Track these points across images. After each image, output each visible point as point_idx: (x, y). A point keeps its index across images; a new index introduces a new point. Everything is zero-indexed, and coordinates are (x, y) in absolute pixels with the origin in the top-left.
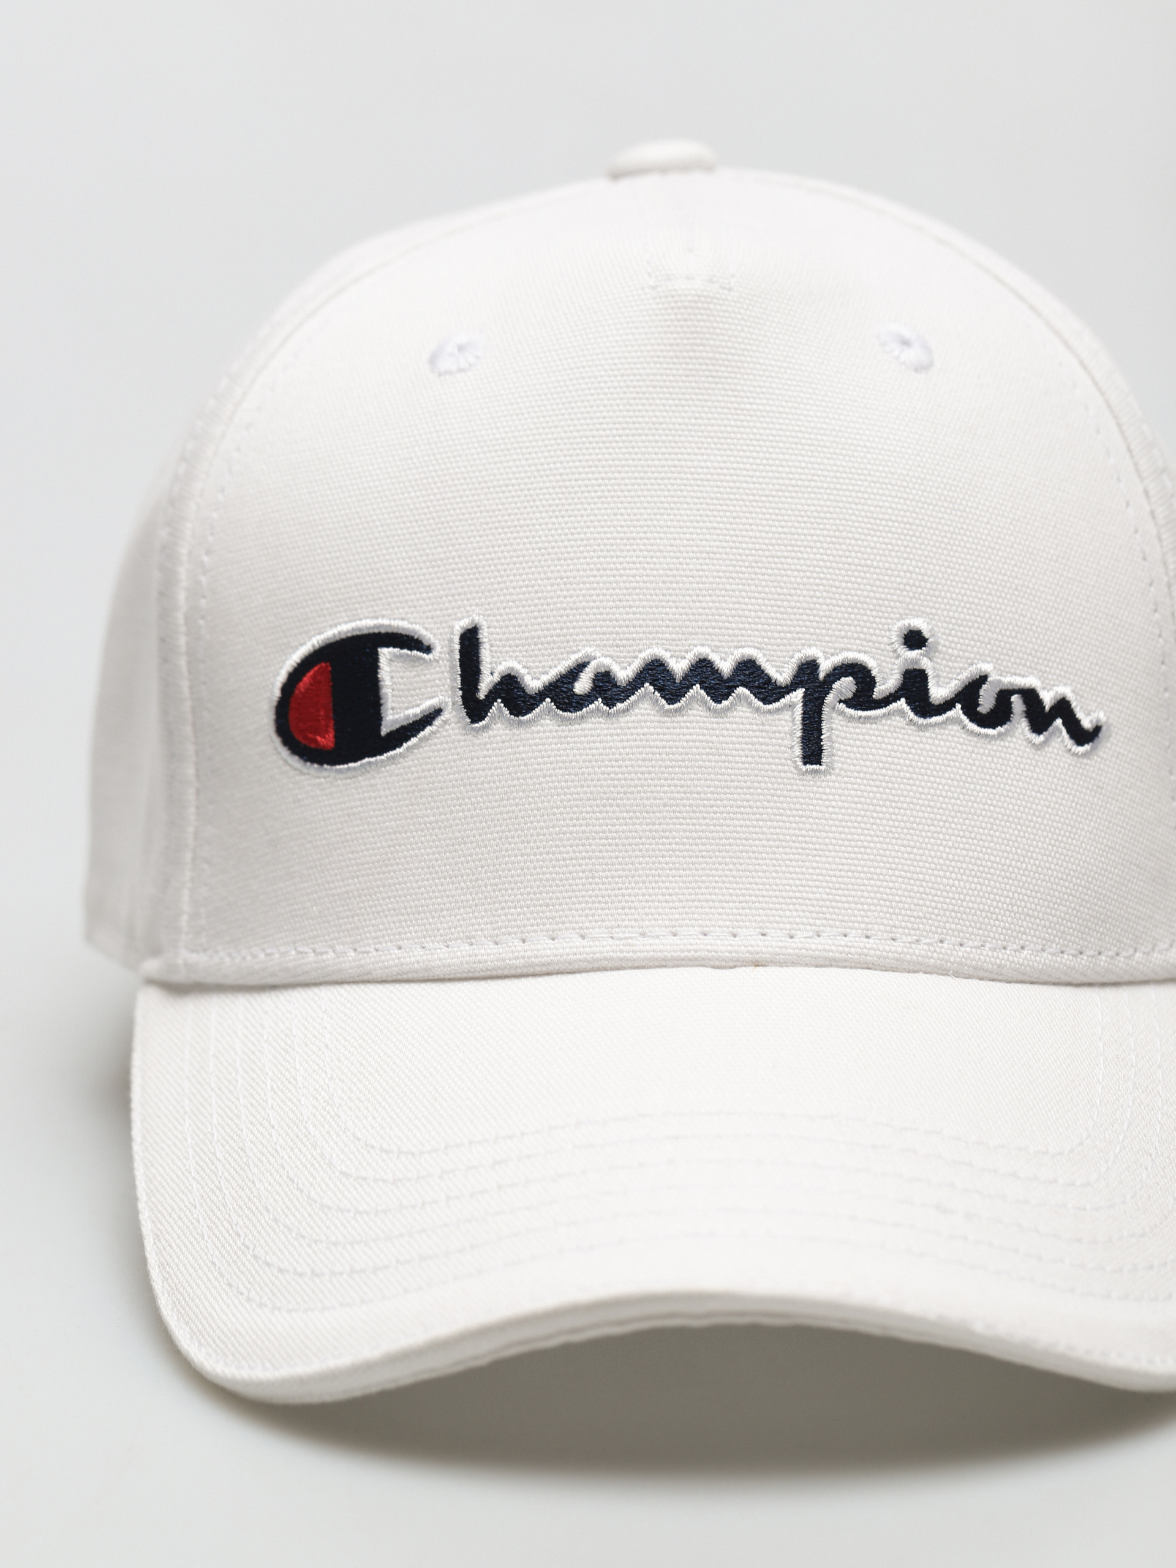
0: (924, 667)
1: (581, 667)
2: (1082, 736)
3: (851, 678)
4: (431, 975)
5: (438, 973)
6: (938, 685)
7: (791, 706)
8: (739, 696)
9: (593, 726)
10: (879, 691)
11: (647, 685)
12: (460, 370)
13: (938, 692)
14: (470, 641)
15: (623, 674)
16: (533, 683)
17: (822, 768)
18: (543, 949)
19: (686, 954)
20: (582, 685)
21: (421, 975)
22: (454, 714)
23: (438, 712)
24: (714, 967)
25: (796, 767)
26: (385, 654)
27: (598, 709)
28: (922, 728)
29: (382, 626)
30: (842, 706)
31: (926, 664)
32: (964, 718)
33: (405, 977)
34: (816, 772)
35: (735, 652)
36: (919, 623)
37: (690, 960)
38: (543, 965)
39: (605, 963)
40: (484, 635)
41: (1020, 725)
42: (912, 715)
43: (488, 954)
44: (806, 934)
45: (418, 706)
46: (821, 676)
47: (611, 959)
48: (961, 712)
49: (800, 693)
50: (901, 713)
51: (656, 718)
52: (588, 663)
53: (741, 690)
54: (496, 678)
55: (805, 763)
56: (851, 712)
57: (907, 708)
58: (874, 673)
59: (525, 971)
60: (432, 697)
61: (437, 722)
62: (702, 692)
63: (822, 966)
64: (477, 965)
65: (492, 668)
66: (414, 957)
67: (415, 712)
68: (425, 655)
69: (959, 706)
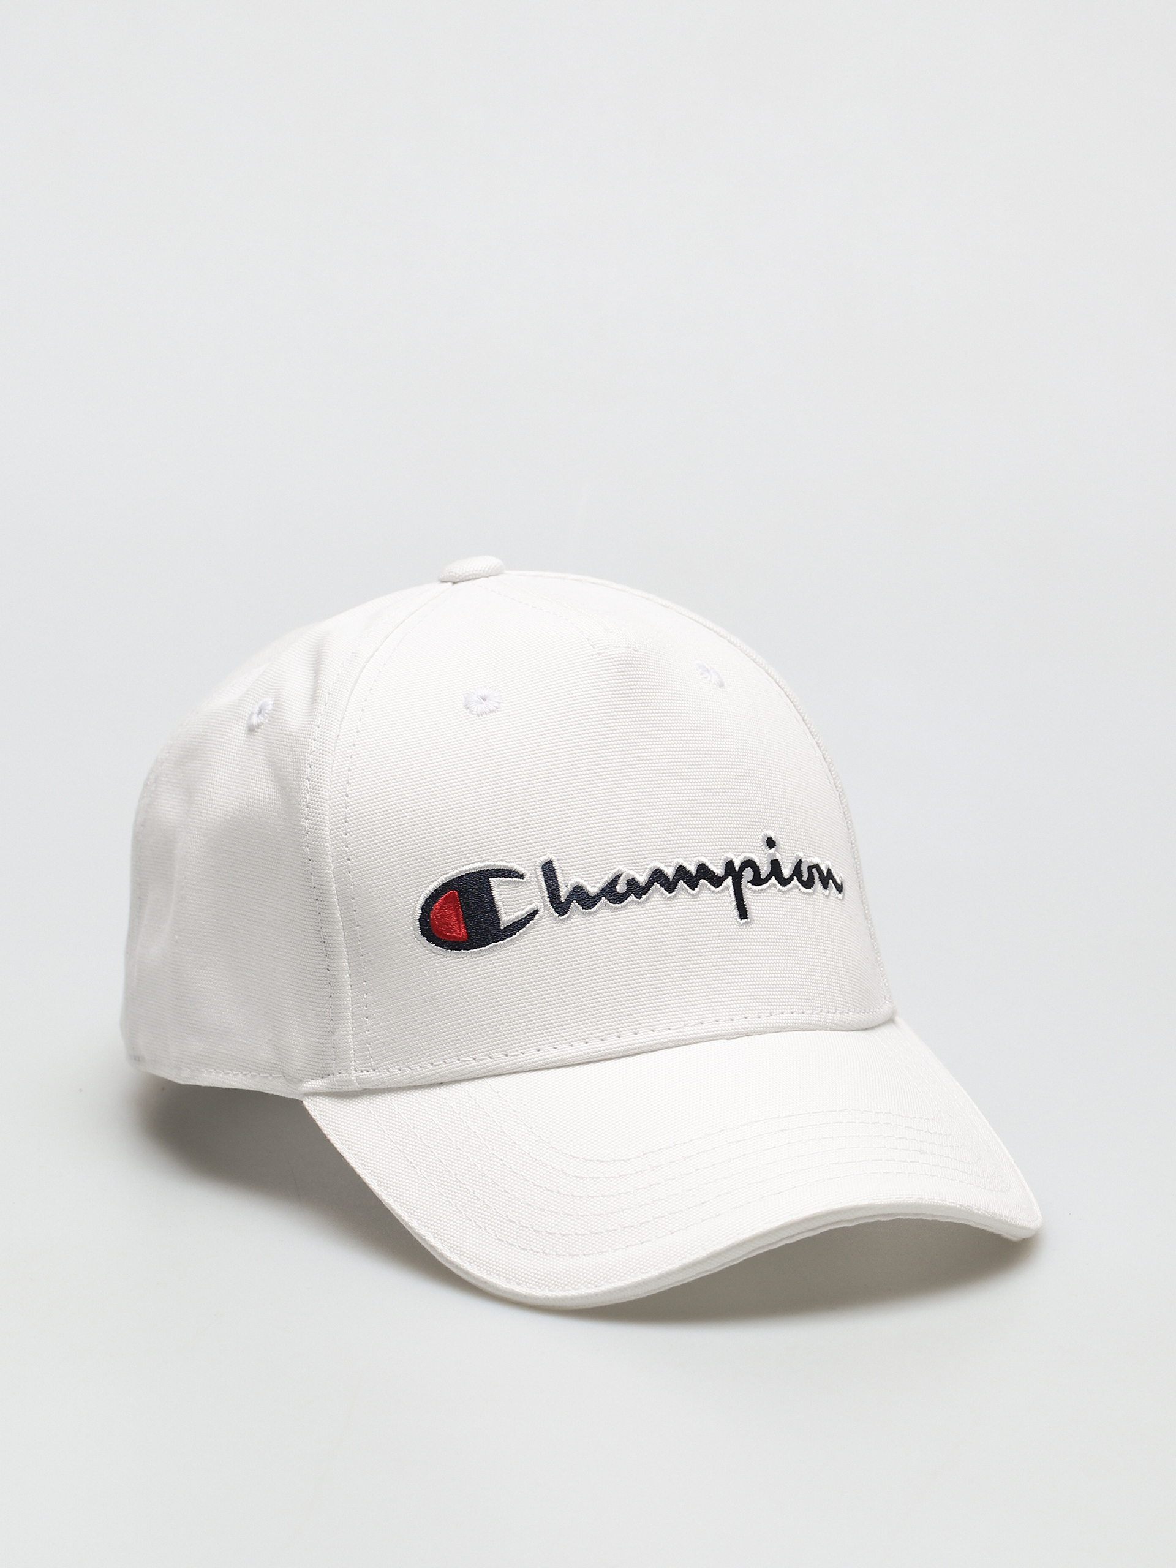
0: (777, 858)
1: (618, 877)
2: (840, 888)
3: (750, 868)
4: (564, 1063)
5: (571, 1061)
6: (784, 867)
7: (727, 888)
8: (702, 884)
9: (630, 910)
10: (763, 876)
11: (656, 884)
12: (491, 711)
13: (787, 872)
14: (548, 869)
15: (642, 879)
16: (593, 890)
17: (749, 920)
18: (630, 1040)
19: (712, 1033)
20: (621, 888)
21: (558, 1064)
22: (547, 912)
23: (537, 911)
24: (727, 1039)
25: (738, 922)
26: (493, 881)
27: (633, 901)
28: (784, 893)
29: (489, 866)
30: (750, 885)
31: (778, 856)
32: (799, 884)
33: (547, 1066)
34: (747, 923)
35: (695, 859)
36: (771, 834)
37: (715, 1036)
38: (635, 1049)
39: (670, 1044)
40: (556, 864)
41: (818, 885)
42: (778, 885)
43: (597, 1047)
44: (766, 1015)
45: (523, 909)
46: (737, 869)
47: (673, 1041)
48: (797, 881)
49: (730, 878)
50: (774, 885)
51: (663, 902)
52: (621, 875)
53: (702, 881)
54: (570, 888)
55: (741, 919)
56: (754, 887)
57: (776, 882)
58: (758, 864)
59: (625, 1053)
60: (531, 904)
61: (537, 917)
62: (685, 885)
63: (778, 1032)
64: (595, 1054)
65: (565, 883)
66: (550, 1054)
67: (522, 913)
68: (521, 880)
69: (795, 878)
